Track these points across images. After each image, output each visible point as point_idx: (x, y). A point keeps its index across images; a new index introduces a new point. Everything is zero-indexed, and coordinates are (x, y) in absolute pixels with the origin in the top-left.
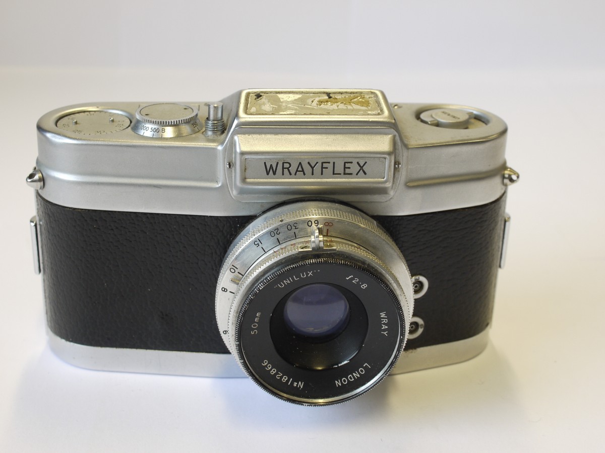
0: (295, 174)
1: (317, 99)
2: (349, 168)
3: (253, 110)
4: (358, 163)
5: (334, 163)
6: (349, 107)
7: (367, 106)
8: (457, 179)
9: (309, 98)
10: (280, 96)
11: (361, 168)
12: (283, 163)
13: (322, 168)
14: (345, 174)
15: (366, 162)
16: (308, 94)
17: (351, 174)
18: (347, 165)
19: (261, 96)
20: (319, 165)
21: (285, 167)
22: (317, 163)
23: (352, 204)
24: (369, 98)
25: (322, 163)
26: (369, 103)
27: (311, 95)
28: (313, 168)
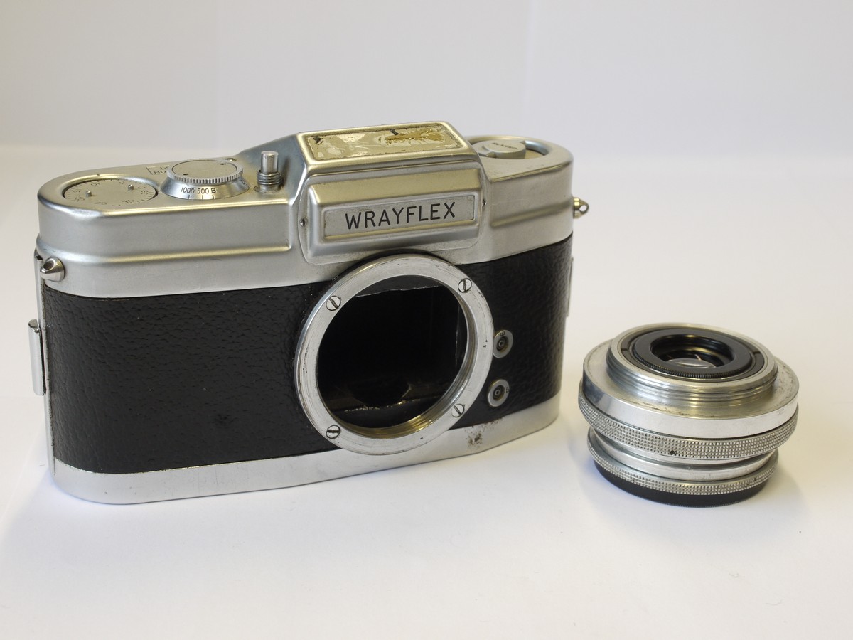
0: (379, 225)
1: (383, 137)
2: (436, 211)
3: (320, 155)
4: (445, 204)
5: (420, 207)
6: (423, 143)
7: (441, 140)
8: (538, 213)
9: (374, 136)
10: (341, 137)
11: (449, 209)
12: (366, 213)
13: (408, 214)
14: (432, 219)
15: (454, 203)
16: (370, 133)
17: (439, 218)
18: (434, 208)
19: (320, 139)
20: (405, 211)
21: (368, 217)
22: (403, 208)
23: (436, 253)
24: (438, 131)
25: (408, 208)
26: (441, 137)
27: (374, 132)
28: (398, 215)
